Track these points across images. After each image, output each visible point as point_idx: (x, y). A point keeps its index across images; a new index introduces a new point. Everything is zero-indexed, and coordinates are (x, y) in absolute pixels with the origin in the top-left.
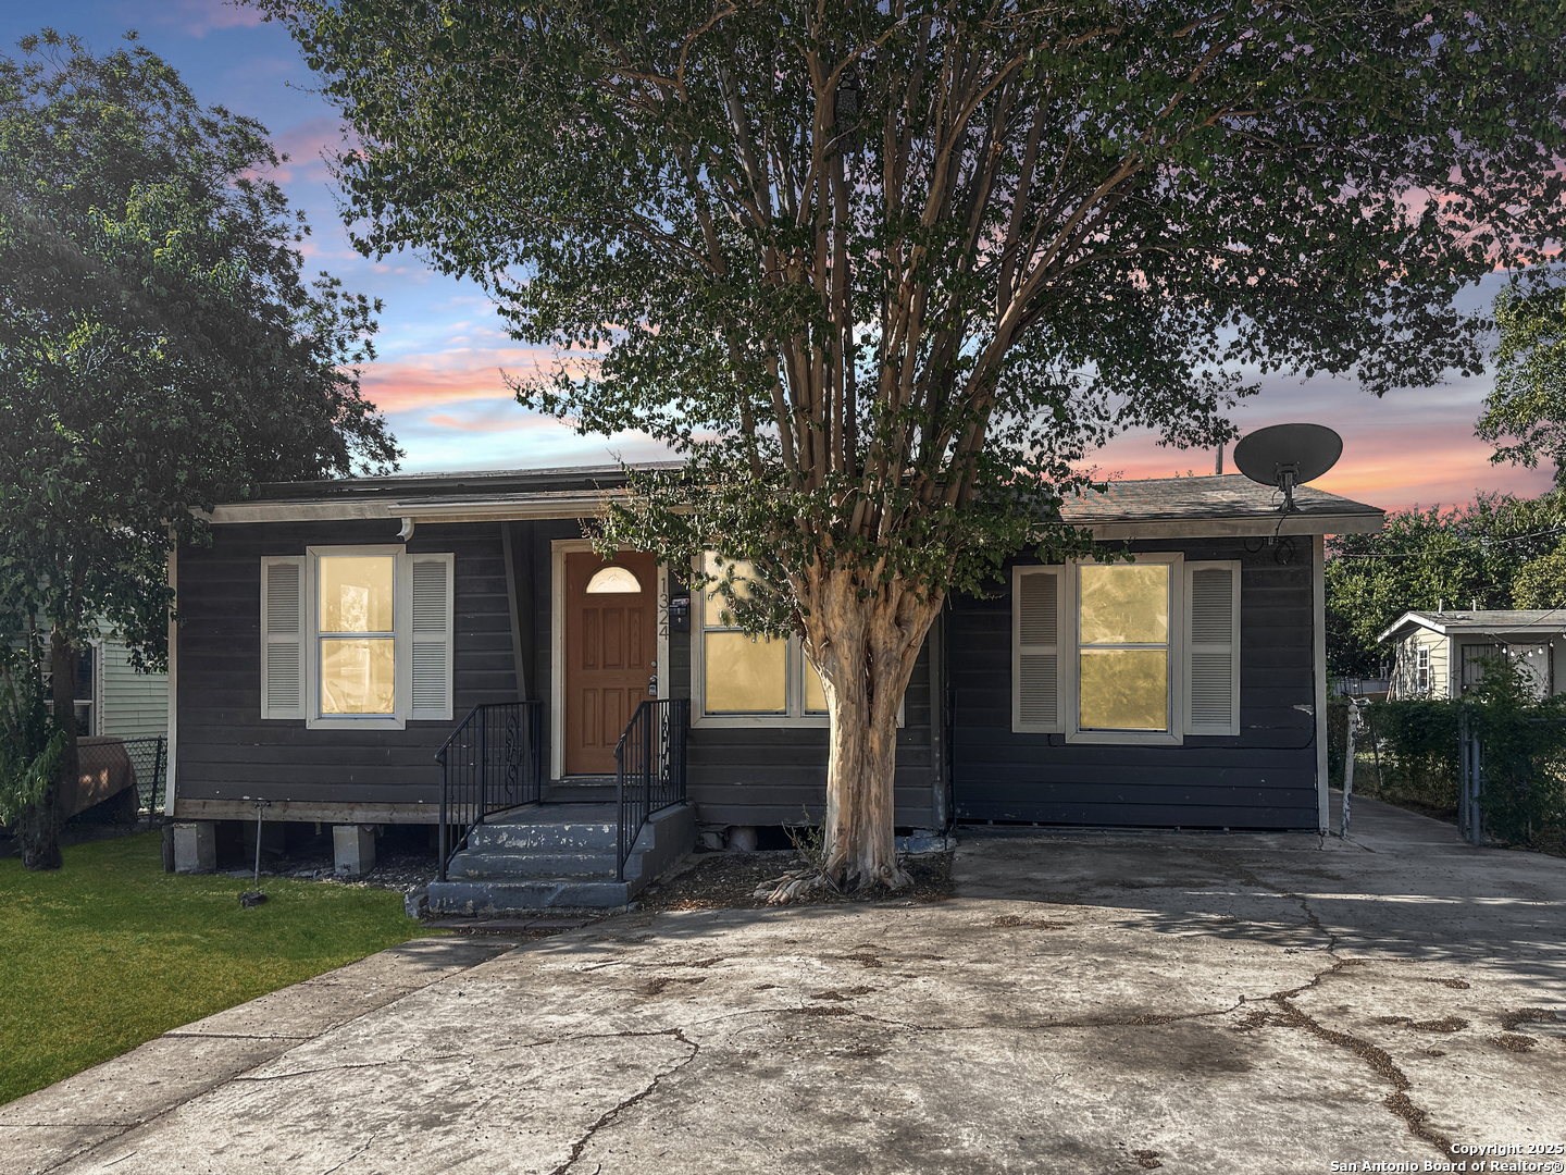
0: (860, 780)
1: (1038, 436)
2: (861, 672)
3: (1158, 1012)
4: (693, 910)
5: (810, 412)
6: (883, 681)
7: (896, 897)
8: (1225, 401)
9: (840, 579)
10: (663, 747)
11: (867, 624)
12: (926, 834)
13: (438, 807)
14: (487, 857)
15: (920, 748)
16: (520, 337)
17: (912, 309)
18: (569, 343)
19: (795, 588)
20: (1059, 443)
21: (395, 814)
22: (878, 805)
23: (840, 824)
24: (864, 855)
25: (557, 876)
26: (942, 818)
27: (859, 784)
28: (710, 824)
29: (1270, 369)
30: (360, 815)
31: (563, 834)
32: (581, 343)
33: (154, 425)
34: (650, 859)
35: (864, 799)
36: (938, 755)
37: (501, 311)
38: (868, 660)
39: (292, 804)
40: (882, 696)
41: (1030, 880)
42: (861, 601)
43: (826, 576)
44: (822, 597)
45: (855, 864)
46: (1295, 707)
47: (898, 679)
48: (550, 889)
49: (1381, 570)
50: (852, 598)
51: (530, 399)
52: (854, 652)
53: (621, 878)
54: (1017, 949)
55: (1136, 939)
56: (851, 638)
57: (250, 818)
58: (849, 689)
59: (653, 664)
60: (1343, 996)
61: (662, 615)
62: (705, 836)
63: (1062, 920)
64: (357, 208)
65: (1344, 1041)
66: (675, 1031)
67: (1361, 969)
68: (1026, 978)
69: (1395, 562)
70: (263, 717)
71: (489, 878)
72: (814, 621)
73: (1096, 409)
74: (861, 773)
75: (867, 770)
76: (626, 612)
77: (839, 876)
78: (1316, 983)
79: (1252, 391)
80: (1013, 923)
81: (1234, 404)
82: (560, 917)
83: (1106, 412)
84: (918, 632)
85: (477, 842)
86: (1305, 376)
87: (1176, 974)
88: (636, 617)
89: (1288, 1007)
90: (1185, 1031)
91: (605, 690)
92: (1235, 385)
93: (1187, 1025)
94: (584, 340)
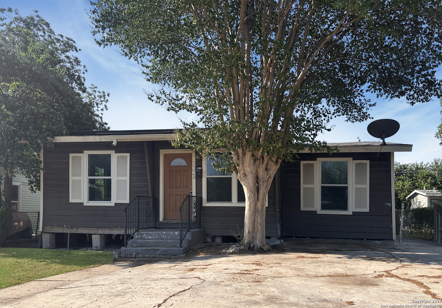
0: (255, 217)
1: (309, 119)
2: (255, 184)
3: (349, 274)
4: (203, 255)
5: (239, 103)
6: (262, 187)
7: (266, 252)
8: (366, 108)
9: (248, 155)
10: (194, 210)
11: (257, 170)
12: (275, 238)
13: (124, 229)
14: (139, 241)
15: (273, 213)
16: (149, 80)
17: (271, 71)
18: (165, 84)
19: (235, 158)
20: (315, 121)
21: (111, 231)
22: (260, 225)
23: (249, 230)
24: (256, 240)
25: (161, 246)
26: (279, 234)
27: (254, 219)
28: (208, 235)
29: (380, 96)
30: (101, 231)
31: (163, 235)
32: (168, 84)
33: (36, 111)
34: (189, 241)
35: (256, 223)
36: (278, 215)
37: (143, 73)
38: (257, 181)
39: (79, 228)
40: (261, 192)
41: (307, 249)
42: (255, 162)
43: (244, 154)
44: (243, 161)
45: (253, 242)
46: (386, 204)
47: (266, 187)
48: (159, 249)
49: (406, 180)
50: (252, 161)
51: (152, 98)
52: (253, 178)
53: (181, 246)
54: (304, 262)
55: (341, 260)
56: (252, 173)
57: (66, 232)
58: (251, 189)
59: (191, 187)
60: (406, 271)
61: (194, 173)
62: (207, 238)
63: (317, 257)
64: (97, 30)
65: (408, 280)
66: (198, 277)
67: (410, 266)
68: (307, 267)
69: (411, 177)
70: (70, 202)
71: (140, 247)
72: (240, 168)
73: (327, 110)
74: (255, 215)
75: (257, 214)
76: (183, 171)
77: (248, 246)
78: (397, 268)
79: (374, 105)
80: (303, 257)
81: (368, 109)
82: (162, 258)
83: (330, 111)
84: (272, 173)
85: (136, 237)
86: (390, 99)
87: (354, 267)
88: (186, 173)
89: (389, 273)
90: (358, 278)
91: (176, 195)
92: (369, 103)
93: (359, 277)
94: (169, 83)
